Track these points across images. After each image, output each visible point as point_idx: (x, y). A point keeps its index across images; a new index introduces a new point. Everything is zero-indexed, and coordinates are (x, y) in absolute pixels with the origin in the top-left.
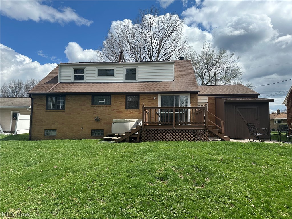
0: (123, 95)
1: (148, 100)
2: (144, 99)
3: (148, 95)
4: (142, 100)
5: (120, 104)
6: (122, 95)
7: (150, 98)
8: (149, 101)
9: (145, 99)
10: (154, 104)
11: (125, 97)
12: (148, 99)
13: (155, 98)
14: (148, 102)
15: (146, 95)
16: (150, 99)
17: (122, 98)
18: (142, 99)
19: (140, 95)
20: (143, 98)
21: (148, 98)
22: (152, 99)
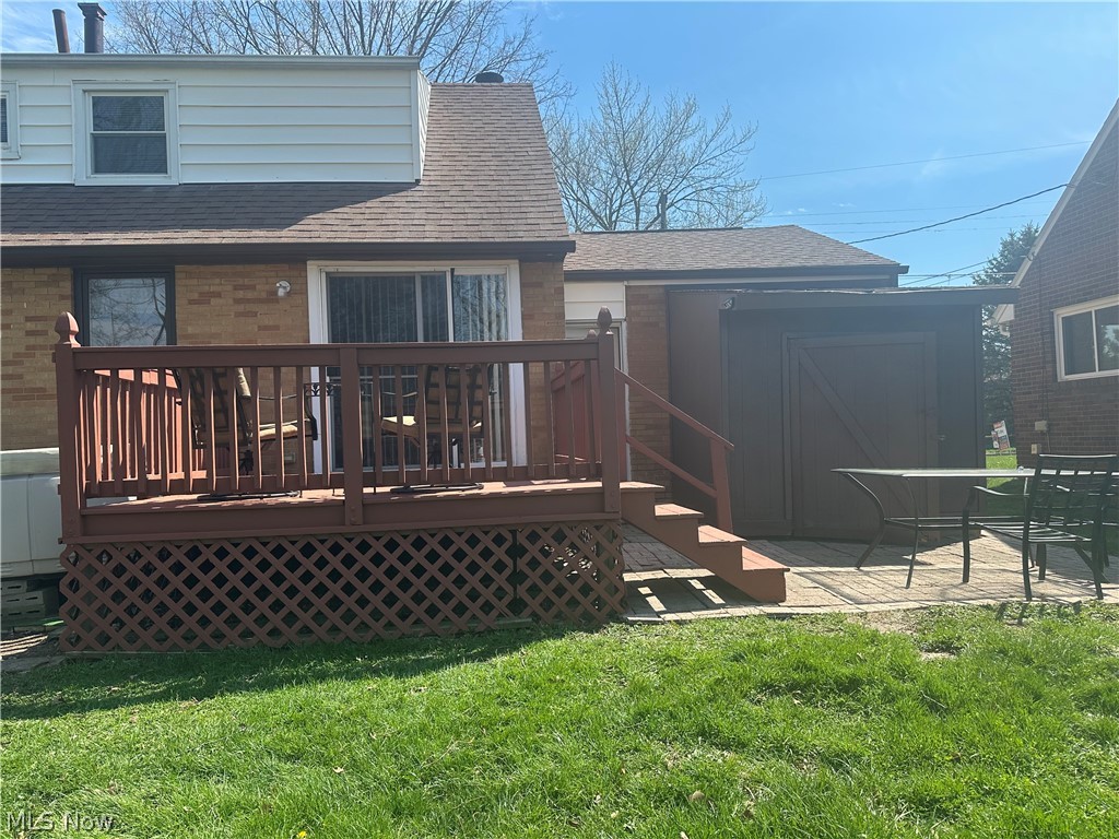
0: (54, 270)
1: (237, 301)
2: (205, 299)
3: (239, 268)
4: (191, 302)
5: (30, 333)
6: (44, 273)
7: (253, 288)
8: (241, 308)
9: (219, 295)
10: (277, 328)
11: (67, 287)
12: (240, 294)
13: (281, 292)
14: (238, 315)
15: (217, 268)
16: (250, 295)
17: (44, 291)
18: (196, 296)
19: (178, 267)
20: (201, 294)
21: (236, 288)
22: (264, 295)
